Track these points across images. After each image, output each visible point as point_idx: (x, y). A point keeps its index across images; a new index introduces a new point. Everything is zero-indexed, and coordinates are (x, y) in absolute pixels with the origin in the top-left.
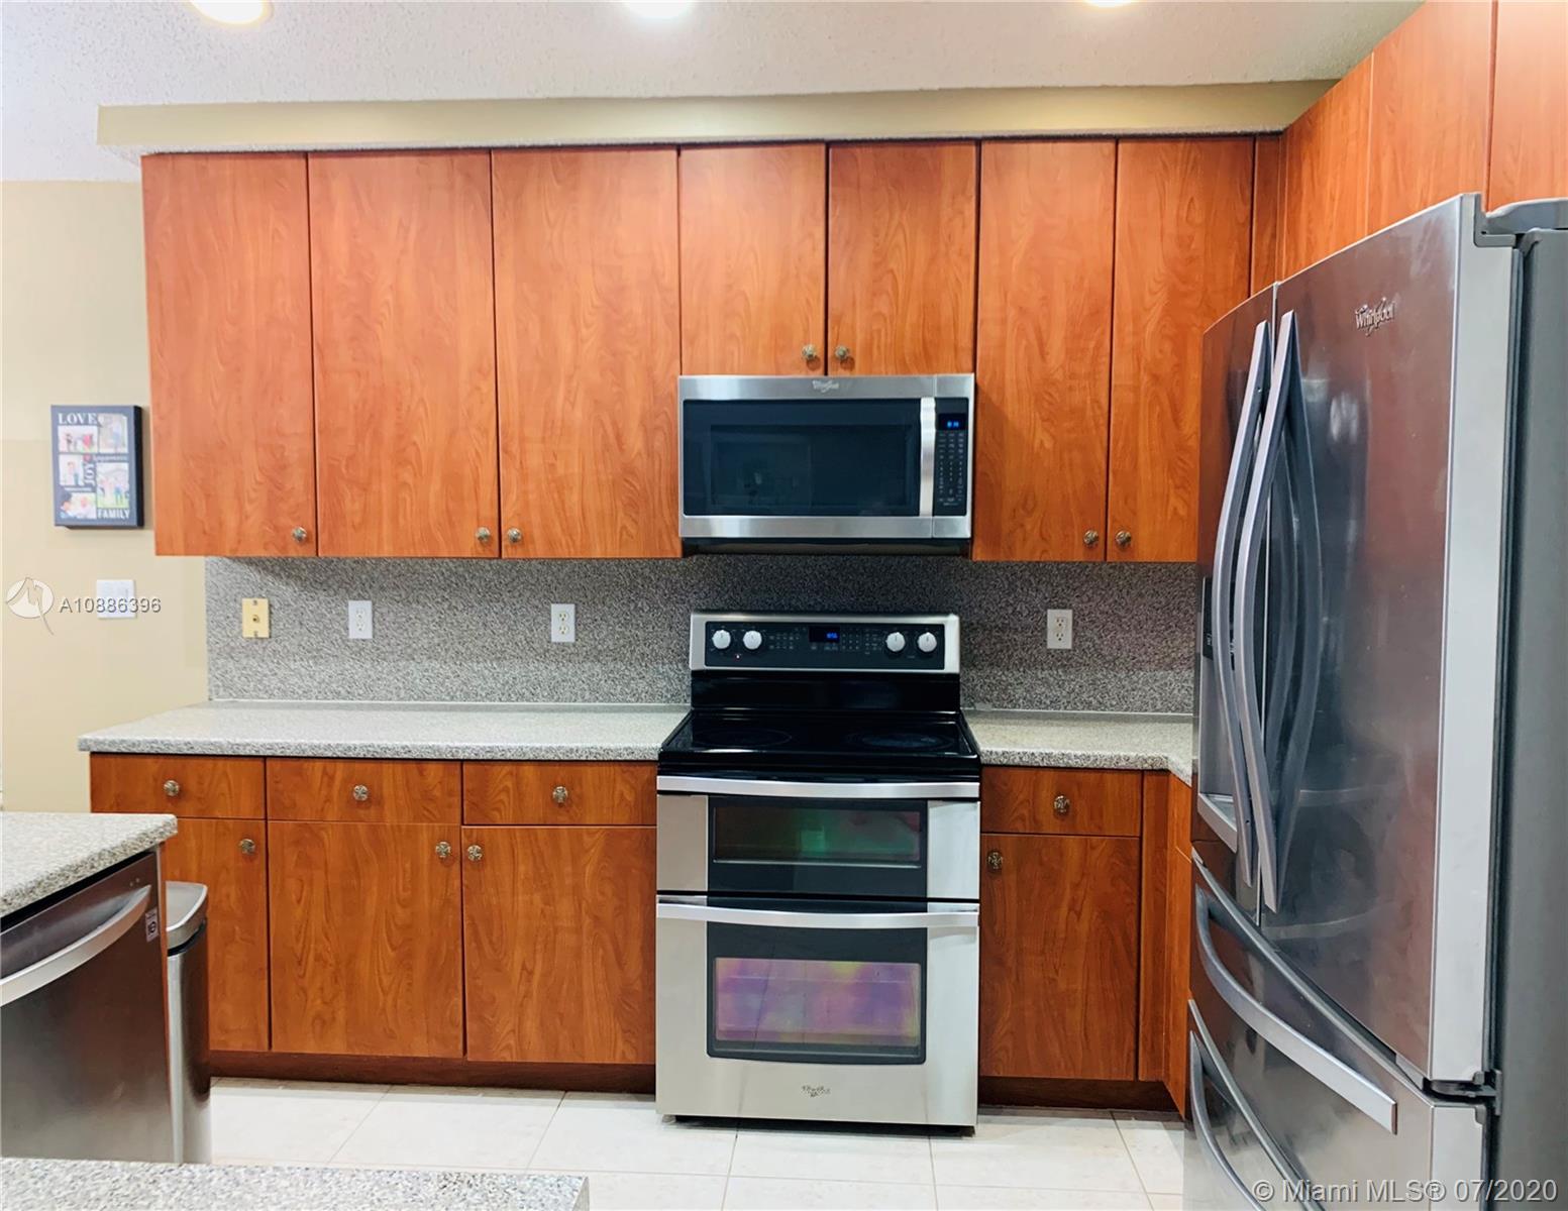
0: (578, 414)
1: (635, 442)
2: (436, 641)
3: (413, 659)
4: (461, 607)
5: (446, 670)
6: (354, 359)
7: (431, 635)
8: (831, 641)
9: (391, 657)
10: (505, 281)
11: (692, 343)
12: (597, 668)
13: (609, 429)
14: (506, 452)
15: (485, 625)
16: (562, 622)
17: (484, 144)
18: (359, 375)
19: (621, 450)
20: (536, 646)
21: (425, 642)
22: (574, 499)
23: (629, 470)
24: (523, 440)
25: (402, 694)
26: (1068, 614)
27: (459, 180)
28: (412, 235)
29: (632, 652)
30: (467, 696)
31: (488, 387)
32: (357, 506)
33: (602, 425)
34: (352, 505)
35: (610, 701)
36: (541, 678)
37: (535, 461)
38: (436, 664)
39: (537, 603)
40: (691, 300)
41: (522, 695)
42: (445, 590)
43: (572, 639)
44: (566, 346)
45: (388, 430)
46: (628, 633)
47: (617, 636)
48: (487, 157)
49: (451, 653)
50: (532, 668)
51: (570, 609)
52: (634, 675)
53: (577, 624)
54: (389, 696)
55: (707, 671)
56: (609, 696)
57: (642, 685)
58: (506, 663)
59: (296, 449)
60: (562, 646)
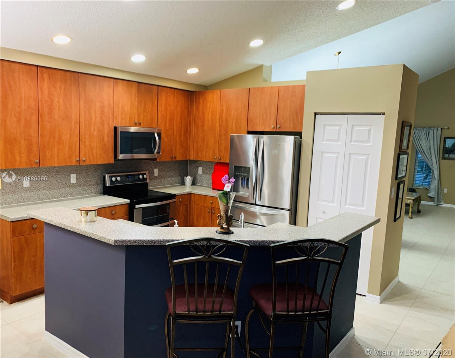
0: (96, 133)
1: (106, 139)
2: (45, 185)
3: (39, 191)
4: (51, 177)
5: (47, 193)
6: (49, 118)
7: (44, 184)
8: (130, 178)
9: (34, 191)
10: (82, 103)
11: (116, 119)
12: (80, 188)
13: (101, 136)
14: (81, 141)
15: (56, 181)
16: (73, 179)
17: (78, 71)
18: (50, 122)
19: (104, 141)
20: (67, 184)
21: (42, 186)
22: (95, 151)
23: (105, 145)
24: (85, 138)
25: (37, 199)
26: (157, 169)
27: (73, 79)
28: (63, 90)
29: (87, 184)
30: (52, 198)
31: (78, 126)
32: (50, 154)
33: (100, 135)
34: (48, 154)
35: (83, 195)
36: (69, 192)
37: (87, 143)
38: (45, 191)
39: (68, 174)
40: (116, 110)
41: (65, 196)
42: (47, 173)
43: (75, 182)
44: (94, 119)
45: (57, 136)
46: (86, 180)
47: (84, 180)
48: (78, 74)
49: (49, 188)
50: (67, 190)
51: (75, 175)
52: (88, 189)
53: (76, 179)
54: (34, 200)
55: (111, 186)
56: (83, 194)
57: (89, 191)
58: (61, 189)
59: (35, 140)
60: (73, 184)
